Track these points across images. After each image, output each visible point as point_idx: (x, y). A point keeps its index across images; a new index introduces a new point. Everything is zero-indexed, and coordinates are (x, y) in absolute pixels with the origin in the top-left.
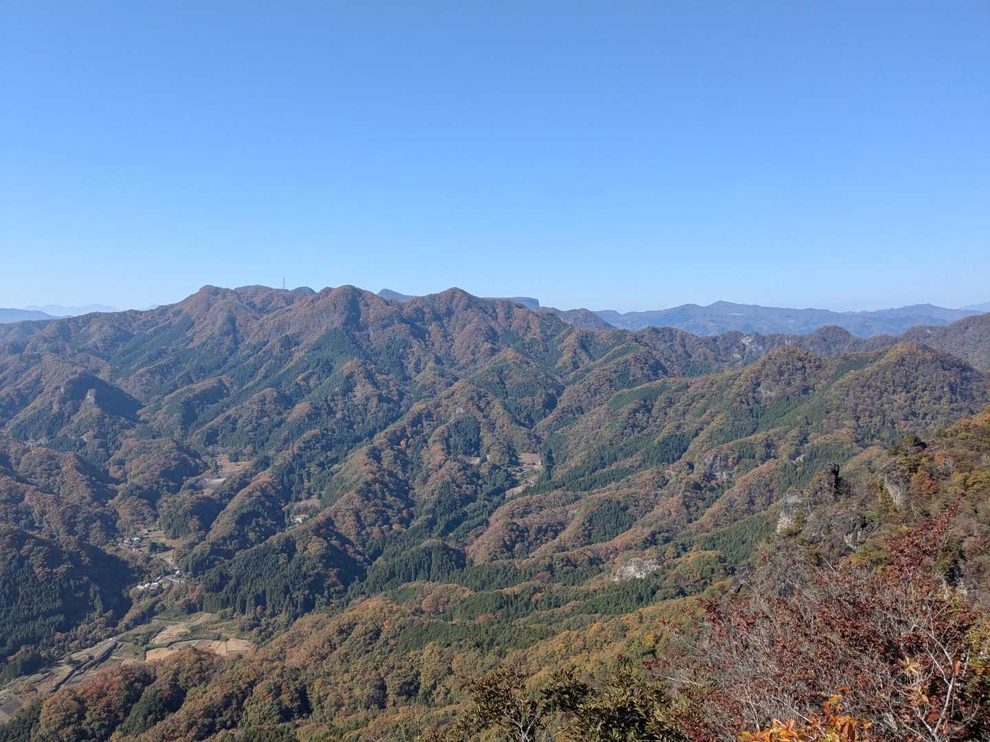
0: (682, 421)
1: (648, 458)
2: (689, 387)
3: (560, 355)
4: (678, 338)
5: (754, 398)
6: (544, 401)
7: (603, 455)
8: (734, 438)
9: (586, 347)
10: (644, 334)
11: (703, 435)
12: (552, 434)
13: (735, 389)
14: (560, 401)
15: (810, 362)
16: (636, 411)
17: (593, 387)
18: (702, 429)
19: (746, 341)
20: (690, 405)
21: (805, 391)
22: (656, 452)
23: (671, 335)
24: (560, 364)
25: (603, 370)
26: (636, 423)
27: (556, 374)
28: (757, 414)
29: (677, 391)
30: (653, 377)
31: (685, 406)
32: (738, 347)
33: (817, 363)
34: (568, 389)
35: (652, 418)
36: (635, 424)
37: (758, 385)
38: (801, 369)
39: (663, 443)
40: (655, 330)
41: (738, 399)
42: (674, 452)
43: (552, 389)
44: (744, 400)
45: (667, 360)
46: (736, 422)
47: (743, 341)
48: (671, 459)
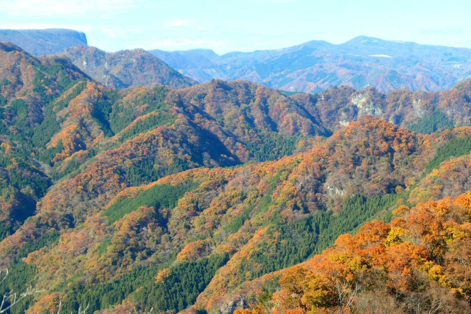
0: (208, 240)
1: (145, 303)
2: (226, 182)
3: (57, 128)
4: (258, 99)
5: (315, 200)
6: (14, 206)
7: (78, 300)
8: (277, 266)
9: (103, 114)
10: (205, 92)
11: (234, 262)
12: (16, 262)
13: (287, 187)
14: (41, 205)
15: (400, 142)
16: (143, 223)
17: (93, 182)
18: (234, 252)
19: (358, 101)
20: (224, 212)
21: (391, 188)
22: (157, 292)
23: (248, 93)
24: (53, 143)
25: (112, 154)
26: (140, 243)
27: (44, 159)
28: (317, 228)
29: (208, 189)
30: (191, 164)
31: (216, 214)
32: (347, 111)
33: (409, 144)
34: (58, 184)
35: (166, 235)
36: (137, 245)
37: (322, 179)
38: (386, 153)
39: (171, 277)
40: (223, 87)
41: (290, 203)
42: (186, 292)
43: (28, 187)
44: (299, 205)
45: (227, 134)
46: (283, 241)
47: (354, 101)
48: (181, 303)
